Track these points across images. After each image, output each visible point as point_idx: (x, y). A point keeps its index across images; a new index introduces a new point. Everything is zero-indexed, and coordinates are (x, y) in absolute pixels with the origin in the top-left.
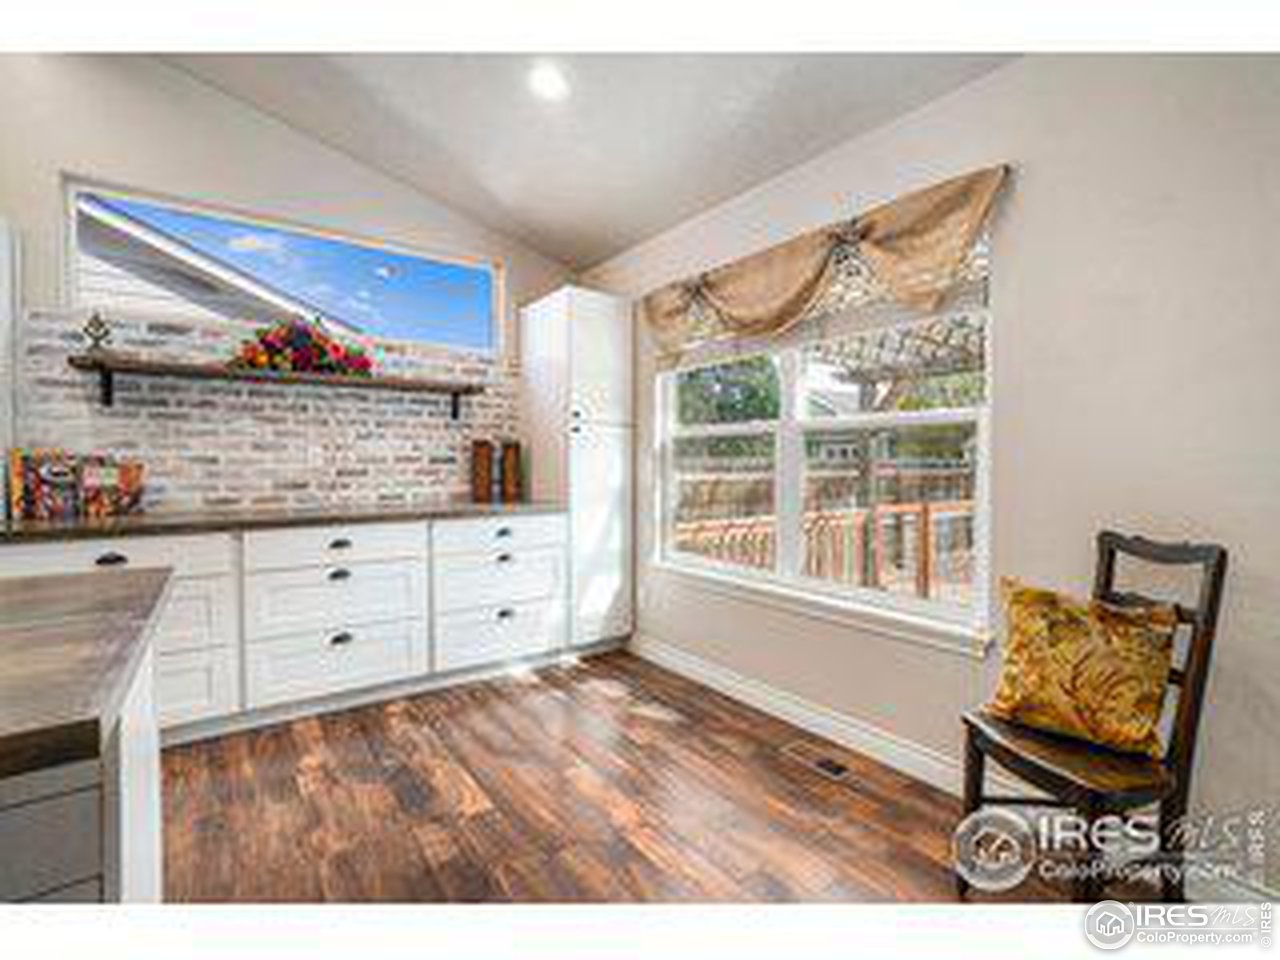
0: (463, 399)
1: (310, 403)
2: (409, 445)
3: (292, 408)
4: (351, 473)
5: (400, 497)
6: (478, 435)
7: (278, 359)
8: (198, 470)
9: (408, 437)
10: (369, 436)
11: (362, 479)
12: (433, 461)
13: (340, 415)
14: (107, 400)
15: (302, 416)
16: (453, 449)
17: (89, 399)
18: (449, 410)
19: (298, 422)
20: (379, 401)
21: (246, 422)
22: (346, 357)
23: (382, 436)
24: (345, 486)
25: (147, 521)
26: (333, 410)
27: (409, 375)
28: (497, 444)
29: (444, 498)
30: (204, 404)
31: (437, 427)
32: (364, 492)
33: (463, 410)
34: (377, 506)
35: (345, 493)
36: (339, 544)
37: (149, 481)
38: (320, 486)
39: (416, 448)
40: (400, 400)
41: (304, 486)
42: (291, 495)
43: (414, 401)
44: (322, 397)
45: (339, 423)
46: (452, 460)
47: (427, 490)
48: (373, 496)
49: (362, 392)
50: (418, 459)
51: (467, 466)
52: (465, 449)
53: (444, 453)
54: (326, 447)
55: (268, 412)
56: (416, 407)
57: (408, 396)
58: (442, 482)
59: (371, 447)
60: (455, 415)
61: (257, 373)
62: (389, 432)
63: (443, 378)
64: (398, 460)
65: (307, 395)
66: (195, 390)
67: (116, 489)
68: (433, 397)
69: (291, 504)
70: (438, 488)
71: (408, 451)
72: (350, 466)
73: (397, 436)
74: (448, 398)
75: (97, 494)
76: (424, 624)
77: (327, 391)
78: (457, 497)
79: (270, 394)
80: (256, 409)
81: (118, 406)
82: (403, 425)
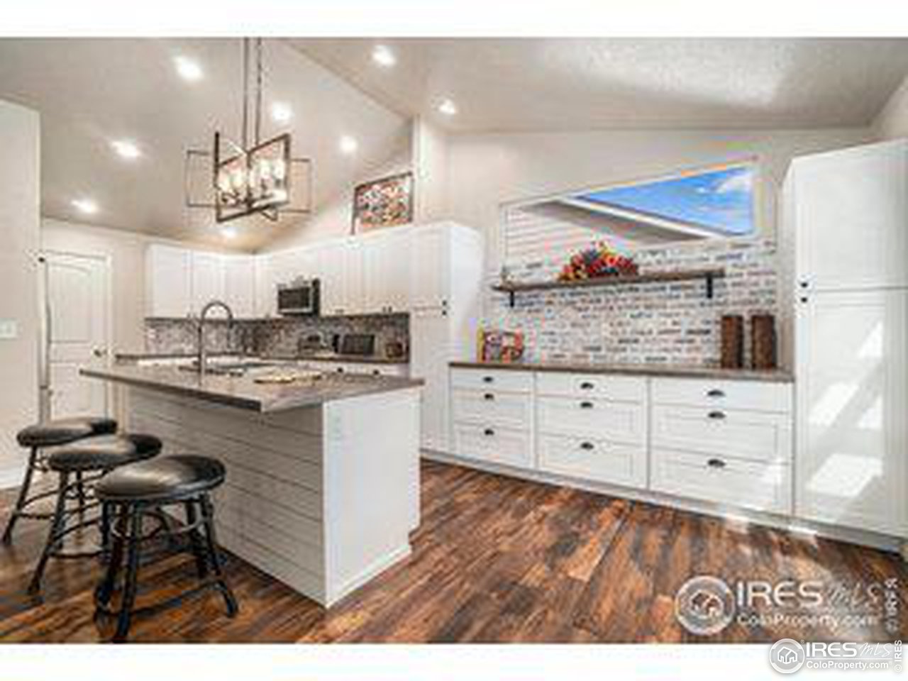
0: (716, 281)
1: (603, 297)
2: (669, 321)
3: (591, 302)
4: (627, 341)
5: (664, 359)
6: (729, 310)
7: (579, 272)
8: (546, 338)
9: (669, 315)
10: (640, 315)
11: (634, 346)
12: (691, 332)
13: (620, 303)
14: (512, 304)
15: (598, 305)
16: (708, 322)
17: (506, 305)
18: (704, 291)
19: (595, 309)
20: (647, 290)
21: (569, 311)
22: (618, 264)
23: (649, 316)
24: (624, 350)
25: (526, 364)
26: (616, 300)
27: (669, 268)
28: (747, 317)
29: (699, 362)
30: (550, 303)
31: (692, 306)
32: (635, 354)
33: (716, 291)
34: (645, 365)
35: (623, 355)
36: (585, 386)
37: (527, 344)
38: (609, 349)
39: (675, 323)
40: (663, 289)
41: (598, 349)
42: (591, 354)
43: (673, 288)
44: (611, 292)
45: (620, 308)
46: (707, 332)
47: (685, 355)
48: (642, 358)
49: (636, 285)
50: (679, 331)
51: (719, 337)
52: (717, 322)
53: (699, 325)
54: (611, 325)
55: (579, 305)
56: (675, 293)
57: (668, 285)
58: (698, 349)
59: (642, 324)
60: (710, 295)
61: (569, 283)
62: (655, 312)
63: (698, 267)
64: (661, 333)
65: (600, 292)
66: (545, 296)
67: (513, 348)
68: (688, 283)
69: (591, 359)
70: (694, 354)
71: (669, 326)
72: (628, 336)
73: (661, 315)
74: (704, 282)
75: (506, 349)
76: (644, 450)
77: (611, 288)
78: (710, 362)
79: (580, 294)
80: (573, 303)
81: (516, 307)
82: (665, 307)
